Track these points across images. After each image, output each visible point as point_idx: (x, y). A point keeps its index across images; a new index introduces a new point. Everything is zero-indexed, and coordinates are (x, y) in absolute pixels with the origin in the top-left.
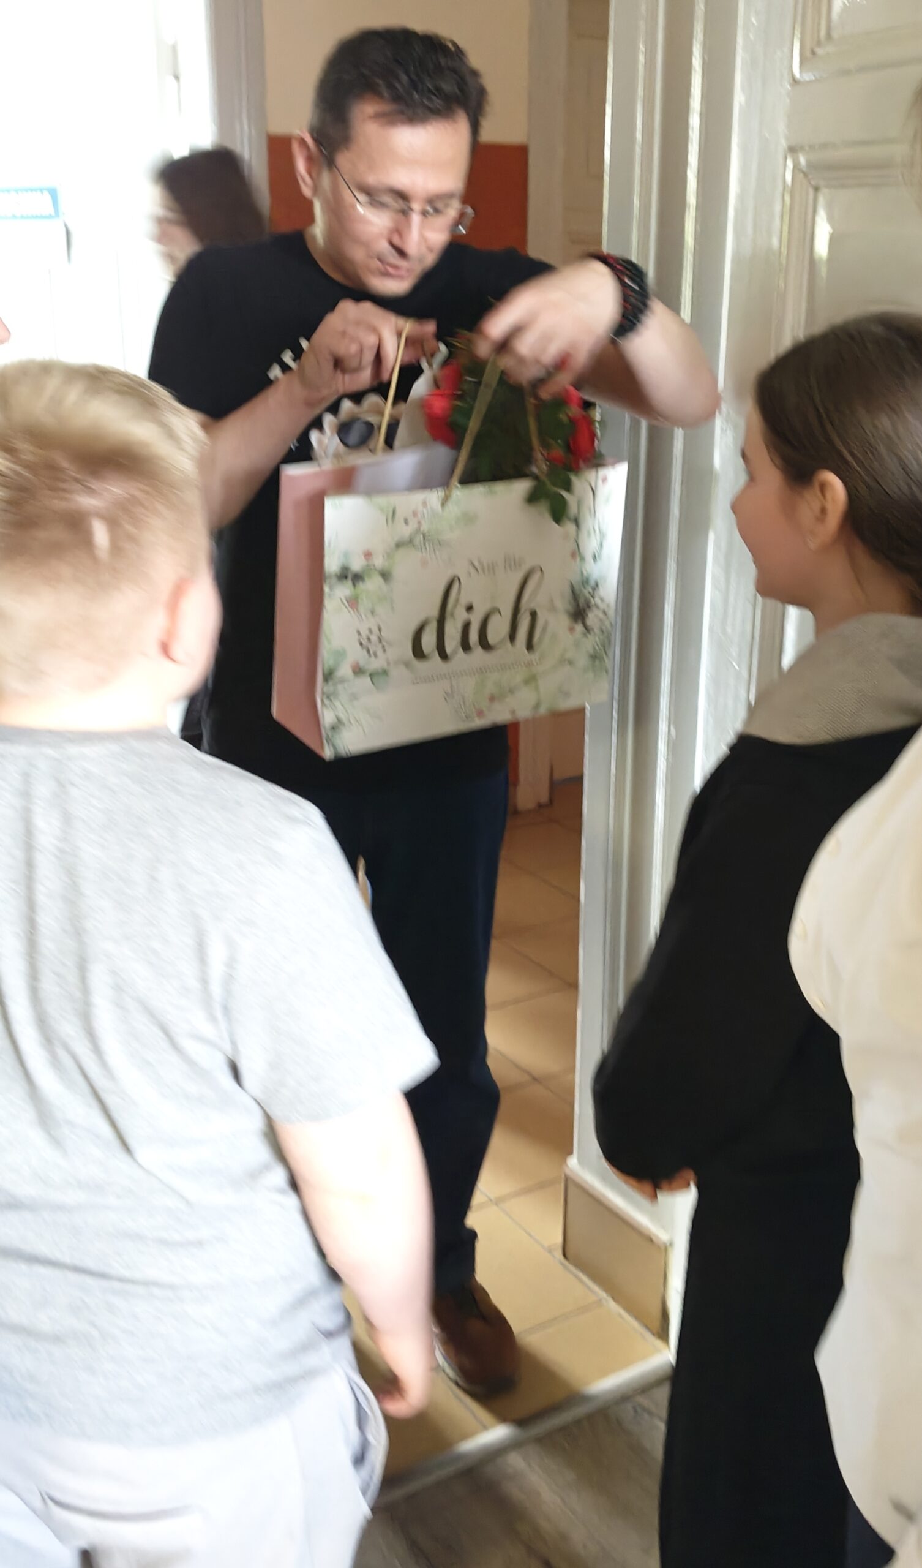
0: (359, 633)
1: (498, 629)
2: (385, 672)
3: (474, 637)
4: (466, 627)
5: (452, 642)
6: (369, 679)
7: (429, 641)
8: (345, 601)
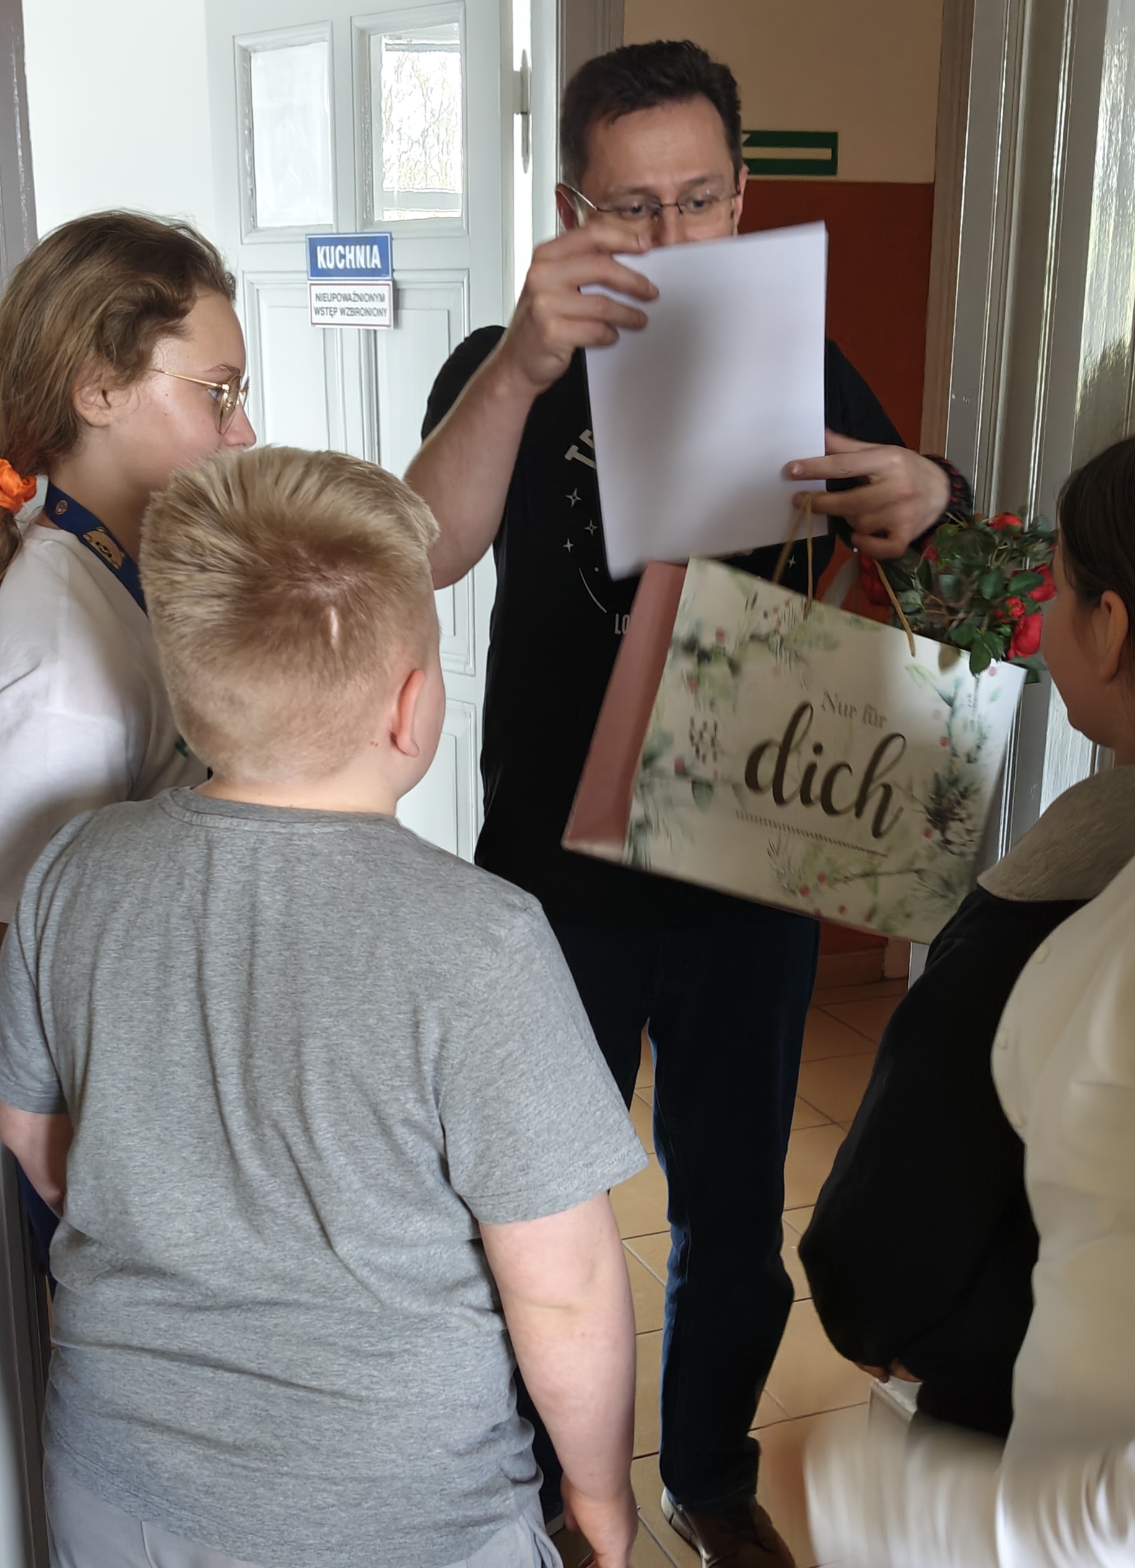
0: (692, 722)
1: (845, 791)
2: (710, 786)
3: (816, 789)
4: (811, 770)
5: (791, 785)
6: (690, 786)
7: (766, 769)
8: (685, 677)
